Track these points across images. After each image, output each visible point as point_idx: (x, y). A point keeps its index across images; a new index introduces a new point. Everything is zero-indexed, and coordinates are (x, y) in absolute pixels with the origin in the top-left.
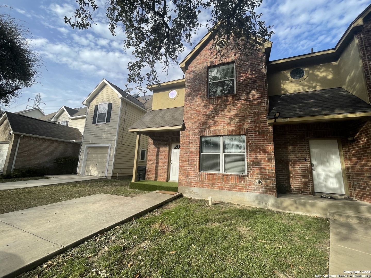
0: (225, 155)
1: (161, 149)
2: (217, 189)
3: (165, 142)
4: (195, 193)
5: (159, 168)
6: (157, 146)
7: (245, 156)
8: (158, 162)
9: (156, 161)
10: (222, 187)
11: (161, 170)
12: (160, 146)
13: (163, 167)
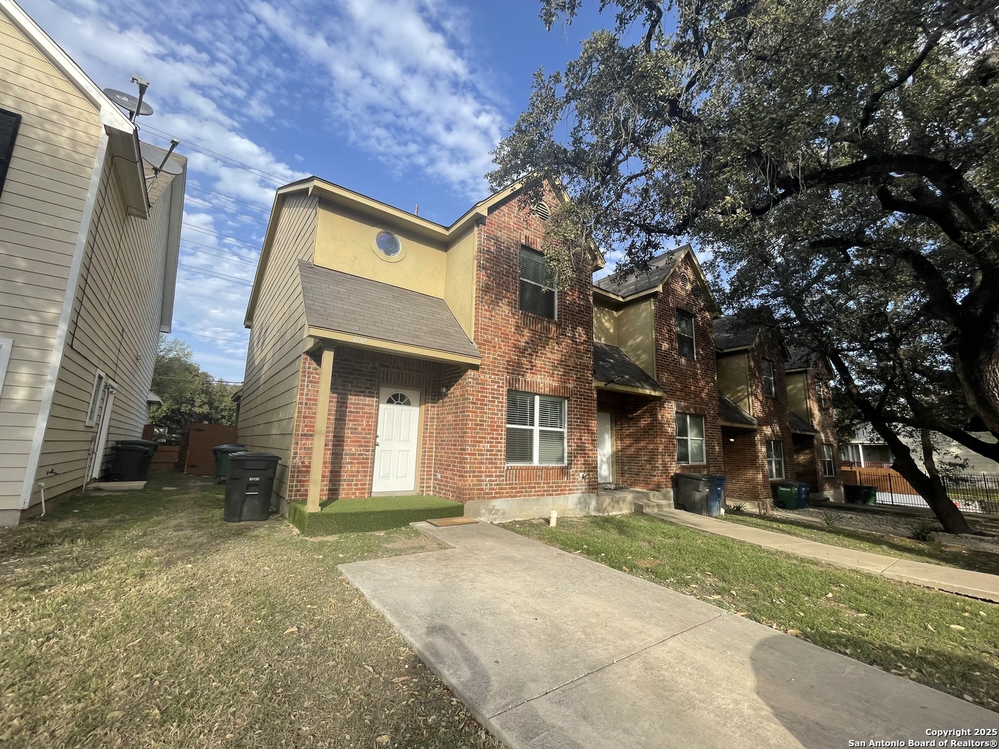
0: (540, 431)
1: (352, 399)
2: (534, 495)
3: (366, 380)
4: (498, 510)
5: (346, 459)
6: (338, 389)
7: (566, 435)
8: (343, 441)
9: (334, 436)
10: (540, 491)
11: (351, 463)
12: (351, 391)
13: (361, 455)
